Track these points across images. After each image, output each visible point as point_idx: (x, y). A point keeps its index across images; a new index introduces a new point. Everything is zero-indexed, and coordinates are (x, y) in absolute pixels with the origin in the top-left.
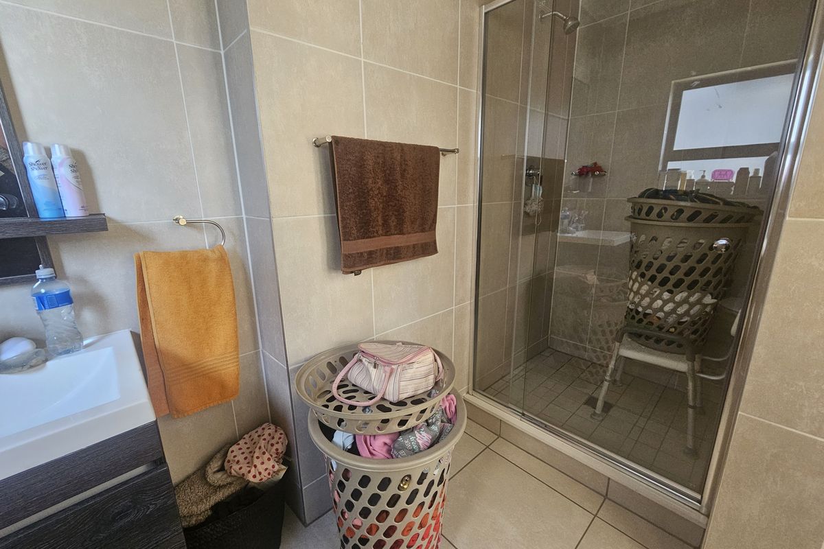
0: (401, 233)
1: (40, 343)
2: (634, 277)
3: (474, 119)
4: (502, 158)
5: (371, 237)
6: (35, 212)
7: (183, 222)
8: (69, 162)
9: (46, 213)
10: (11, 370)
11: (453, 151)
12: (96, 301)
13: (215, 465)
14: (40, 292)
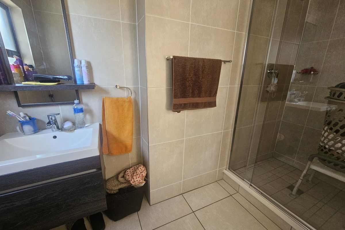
0: (200, 97)
1: (74, 124)
2: (325, 129)
3: (243, 46)
4: (256, 64)
5: (186, 98)
6: (75, 81)
7: (118, 87)
8: (85, 66)
9: (79, 82)
10: (66, 131)
11: (229, 61)
12: (90, 112)
13: (121, 175)
14: (75, 108)
